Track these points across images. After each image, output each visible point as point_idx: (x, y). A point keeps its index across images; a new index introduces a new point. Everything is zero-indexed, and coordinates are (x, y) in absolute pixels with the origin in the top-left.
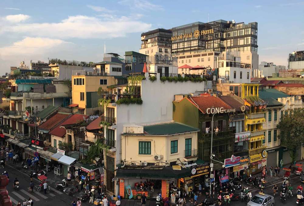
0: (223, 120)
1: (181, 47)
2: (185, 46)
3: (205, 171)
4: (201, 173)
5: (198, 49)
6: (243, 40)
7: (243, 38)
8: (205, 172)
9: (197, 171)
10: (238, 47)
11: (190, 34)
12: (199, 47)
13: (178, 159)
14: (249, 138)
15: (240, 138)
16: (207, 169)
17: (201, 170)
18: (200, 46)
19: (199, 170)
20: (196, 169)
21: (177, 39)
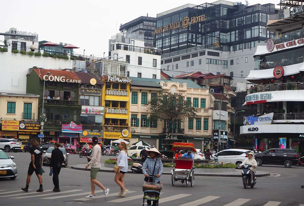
0: (71, 92)
1: (167, 45)
2: (172, 43)
3: (36, 128)
4: (31, 129)
5: (188, 47)
6: (250, 31)
7: (250, 28)
8: (36, 130)
9: (26, 126)
10: (244, 43)
11: (178, 24)
12: (189, 44)
13: (14, 119)
14: (101, 112)
15: (89, 110)
16: (37, 127)
17: (31, 127)
18: (190, 42)
19: (29, 126)
20: (25, 124)
21: (161, 31)
